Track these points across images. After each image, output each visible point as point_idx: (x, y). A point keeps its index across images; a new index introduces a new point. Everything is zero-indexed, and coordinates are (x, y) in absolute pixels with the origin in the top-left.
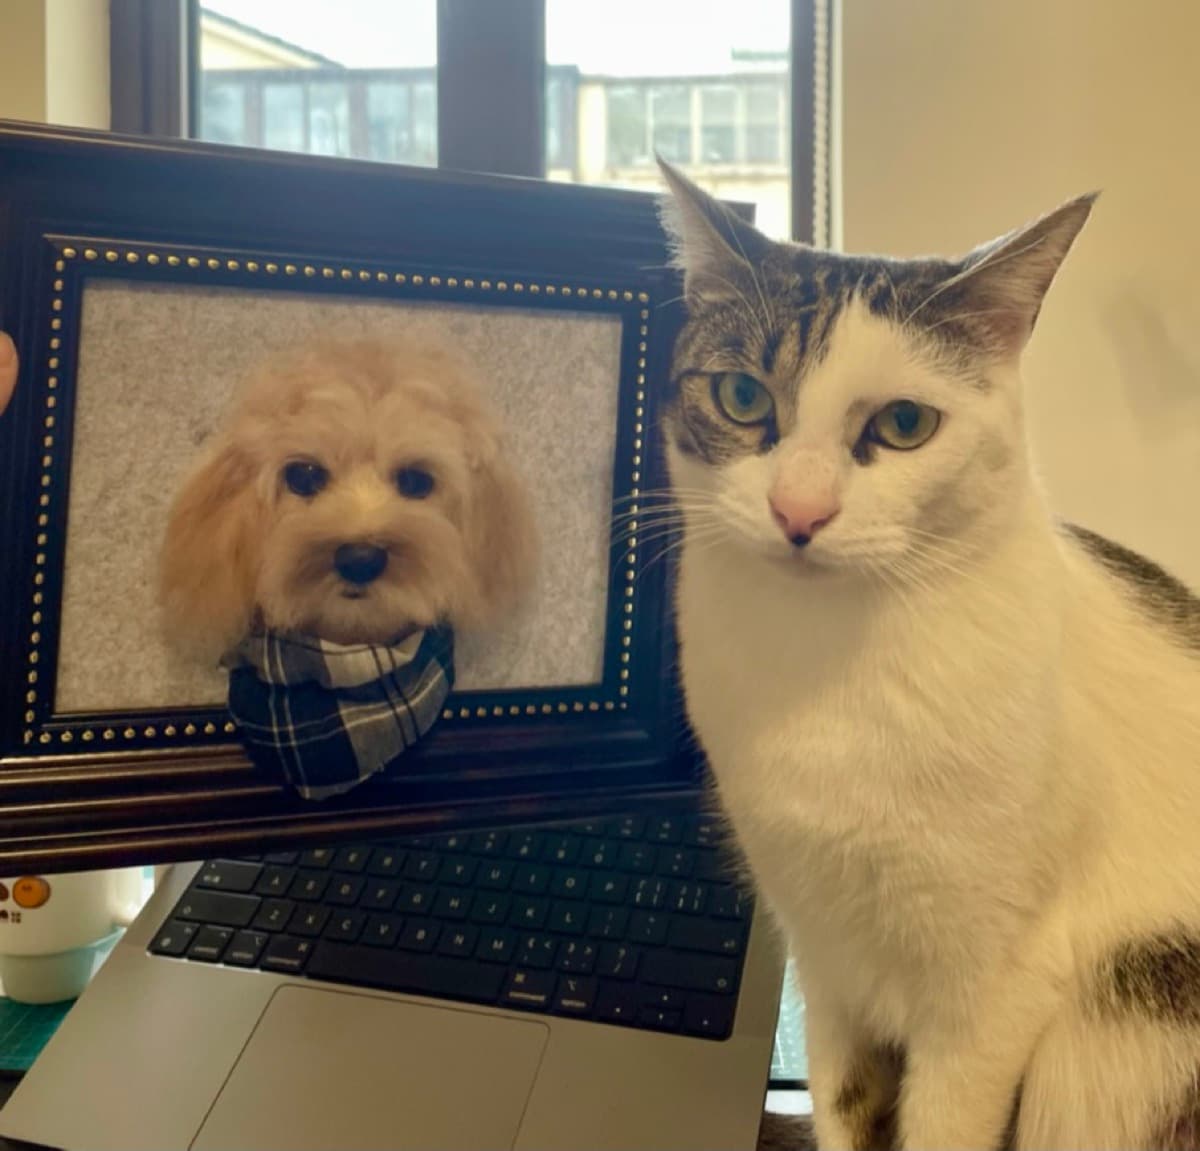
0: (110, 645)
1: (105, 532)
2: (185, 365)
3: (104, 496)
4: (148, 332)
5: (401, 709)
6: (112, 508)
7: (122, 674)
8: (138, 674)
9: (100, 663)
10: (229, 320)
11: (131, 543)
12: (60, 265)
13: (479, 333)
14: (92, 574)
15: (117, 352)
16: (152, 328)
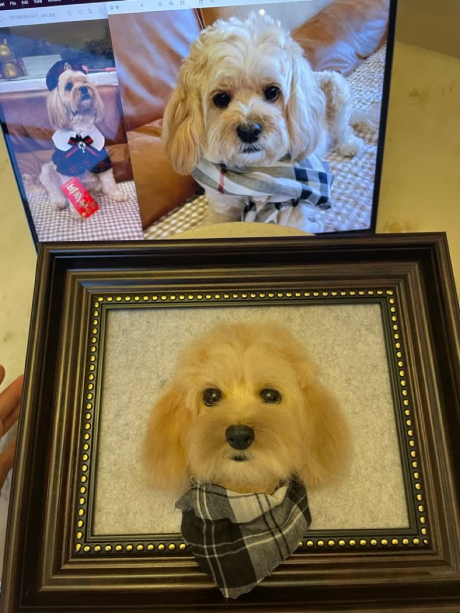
0: (121, 496)
1: (118, 433)
2: (154, 348)
3: (118, 415)
4: (136, 334)
5: (278, 536)
6: (121, 421)
7: (127, 513)
8: (135, 513)
9: (116, 507)
10: (173, 325)
11: (130, 440)
12: (97, 305)
13: (298, 321)
14: (112, 457)
15: (123, 344)
16: (138, 332)
